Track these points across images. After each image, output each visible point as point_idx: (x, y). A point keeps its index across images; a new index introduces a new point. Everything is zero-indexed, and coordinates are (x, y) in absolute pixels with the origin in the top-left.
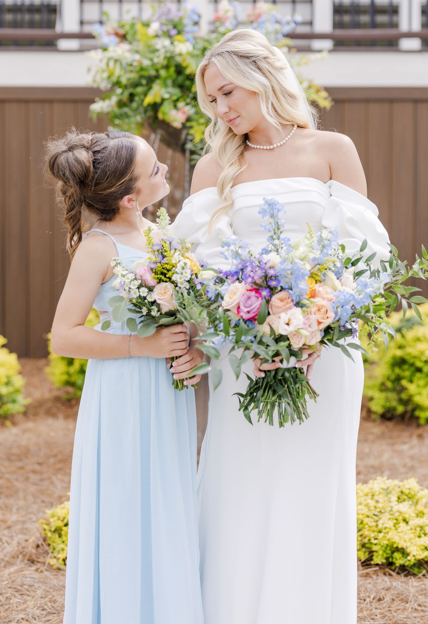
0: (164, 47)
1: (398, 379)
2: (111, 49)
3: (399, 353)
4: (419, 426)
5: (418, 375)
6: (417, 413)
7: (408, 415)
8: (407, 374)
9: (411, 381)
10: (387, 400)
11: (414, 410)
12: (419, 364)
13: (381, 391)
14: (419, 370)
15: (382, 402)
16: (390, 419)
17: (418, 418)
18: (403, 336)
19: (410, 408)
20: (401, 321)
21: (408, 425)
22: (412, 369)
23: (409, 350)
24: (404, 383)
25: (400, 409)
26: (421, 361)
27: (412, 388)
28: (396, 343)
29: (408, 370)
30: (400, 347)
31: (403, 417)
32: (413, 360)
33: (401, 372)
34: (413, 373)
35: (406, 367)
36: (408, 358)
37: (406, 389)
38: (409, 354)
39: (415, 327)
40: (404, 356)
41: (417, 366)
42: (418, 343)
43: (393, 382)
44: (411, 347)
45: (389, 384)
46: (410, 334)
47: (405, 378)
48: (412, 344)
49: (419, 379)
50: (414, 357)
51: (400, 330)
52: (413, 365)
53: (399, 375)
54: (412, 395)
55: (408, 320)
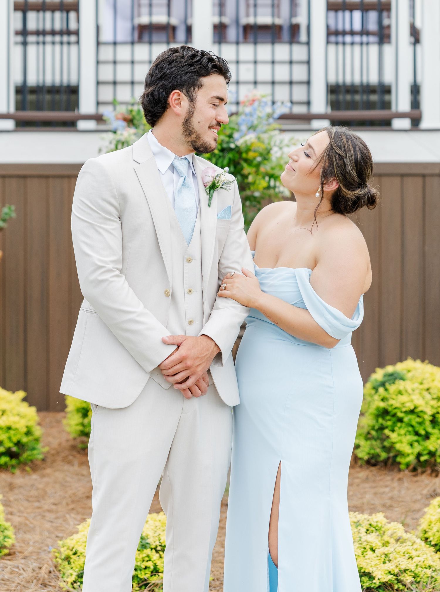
1: (382, 428)
2: (119, 132)
3: (382, 405)
4: (400, 470)
5: (399, 424)
6: (398, 459)
7: (390, 461)
8: (389, 423)
9: (393, 431)
10: (371, 447)
11: (396, 456)
12: (400, 415)
13: (367, 439)
14: (401, 420)
15: (367, 449)
16: (374, 465)
17: (399, 463)
18: (386, 390)
19: (391, 455)
20: (385, 375)
21: (390, 470)
22: (394, 419)
23: (391, 402)
24: (387, 432)
25: (383, 455)
26: (401, 412)
27: (394, 437)
28: (380, 396)
29: (390, 420)
30: (383, 400)
31: (385, 462)
32: (395, 411)
33: (384, 422)
34: (394, 423)
35: (388, 418)
36: (390, 409)
37: (388, 437)
38: (392, 405)
39: (397, 382)
40: (386, 407)
41: (398, 417)
42: (400, 396)
43: (377, 431)
44: (393, 399)
45: (374, 433)
46: (392, 388)
47: (387, 427)
48: (394, 397)
49: (400, 428)
50: (396, 408)
51: (383, 384)
52: (394, 415)
53: (382, 424)
54: (393, 443)
55: (391, 375)
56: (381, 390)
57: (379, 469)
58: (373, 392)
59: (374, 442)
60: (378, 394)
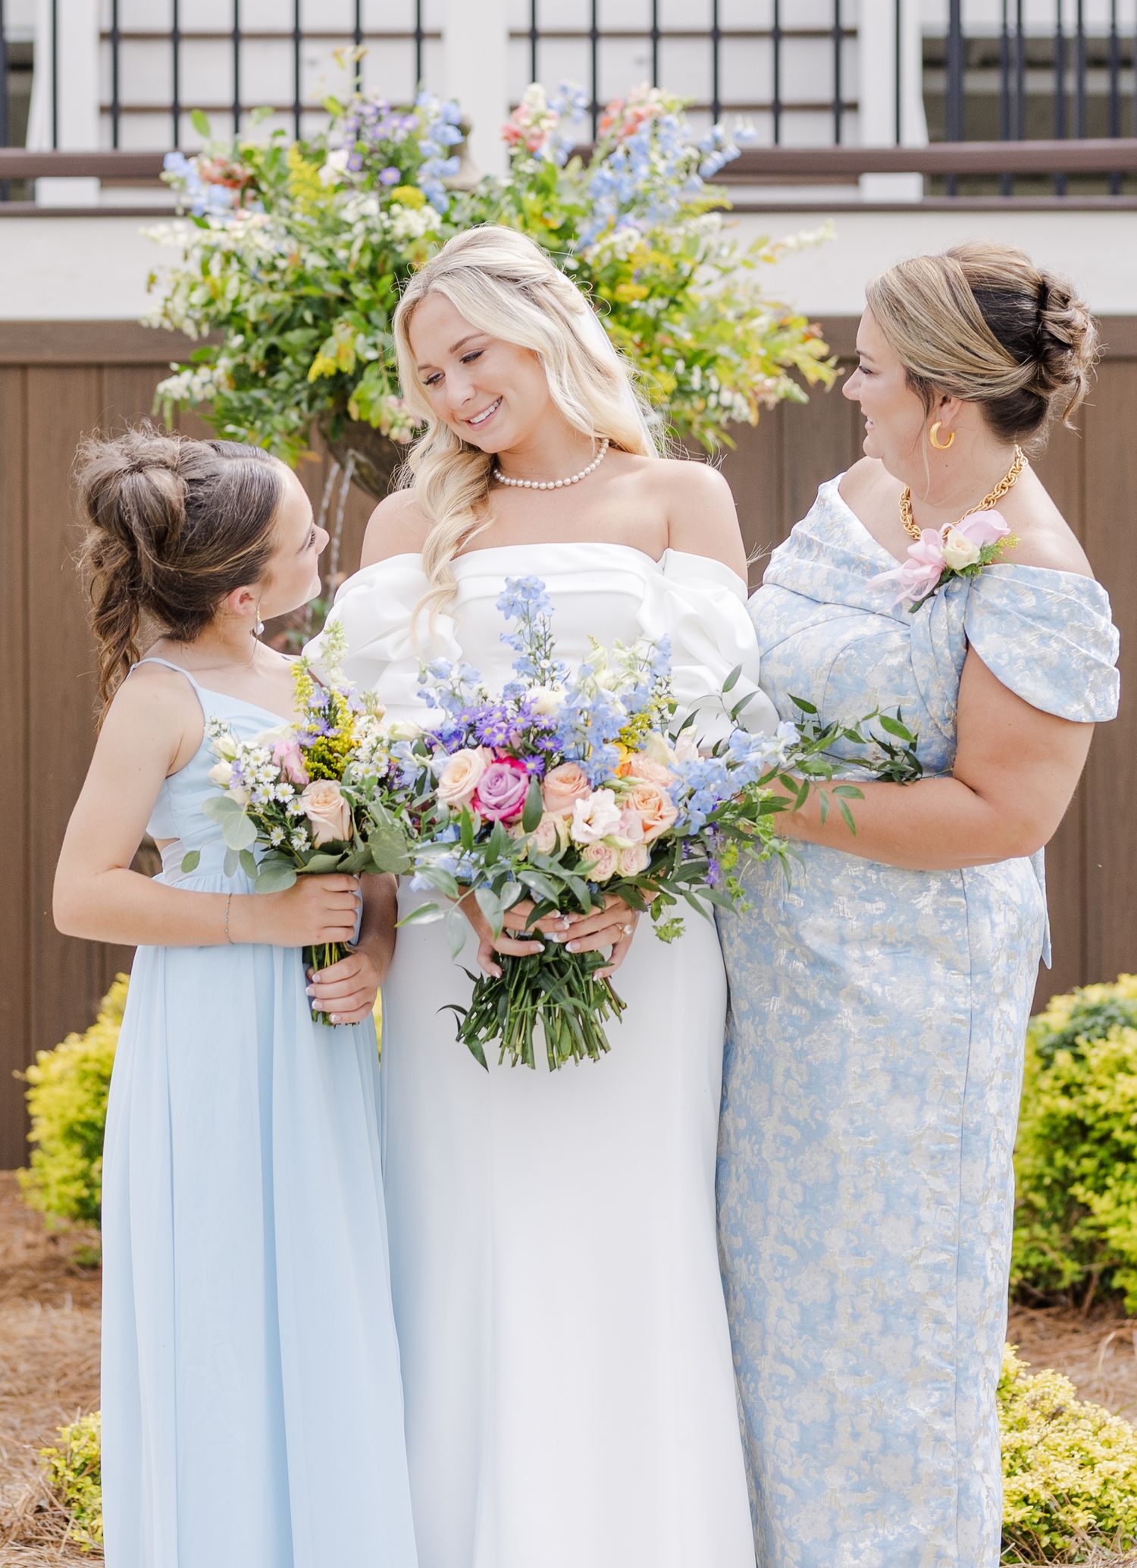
0: (364, 217)
1: (1066, 1180)
3: (1065, 1106)
4: (1121, 1316)
5: (1120, 1168)
6: (1118, 1281)
7: (1093, 1289)
8: (1089, 1165)
9: (1101, 1189)
10: (1034, 1246)
11: (1109, 1273)
12: (1123, 1137)
13: (1021, 1222)
14: (1123, 1154)
16: (1041, 1304)
17: (1122, 1294)
18: (1079, 1058)
19: (1097, 1267)
20: (1076, 1015)
21: (1093, 1316)
22: (1103, 1153)
23: (1093, 1095)
24: (1078, 1191)
25: (1071, 1270)
26: (1127, 1128)
27: (1102, 1205)
28: (1057, 1078)
29: (1089, 1155)
30: (1066, 1090)
31: (1077, 1293)
32: (1105, 1126)
33: (1072, 1165)
34: (1102, 1165)
35: (1085, 1148)
36: (1089, 1120)
37: (1086, 1210)
38: (1096, 1107)
39: (1113, 1033)
40: (1080, 1114)
41: (1118, 1143)
42: (1120, 1076)
43: (1049, 1191)
44: (1101, 1088)
45: (1039, 1200)
46: (1098, 1053)
47: (1082, 1178)
48: (1103, 1079)
49: (1124, 1177)
50: (1106, 1117)
51: (1068, 1041)
52: (1105, 1139)
53: (1066, 1170)
54: (1103, 1228)
55: (1095, 1011)
56: (1063, 1057)
57: (1058, 1317)
58: (1039, 1063)
59: (1039, 1231)
60: (1051, 1072)
